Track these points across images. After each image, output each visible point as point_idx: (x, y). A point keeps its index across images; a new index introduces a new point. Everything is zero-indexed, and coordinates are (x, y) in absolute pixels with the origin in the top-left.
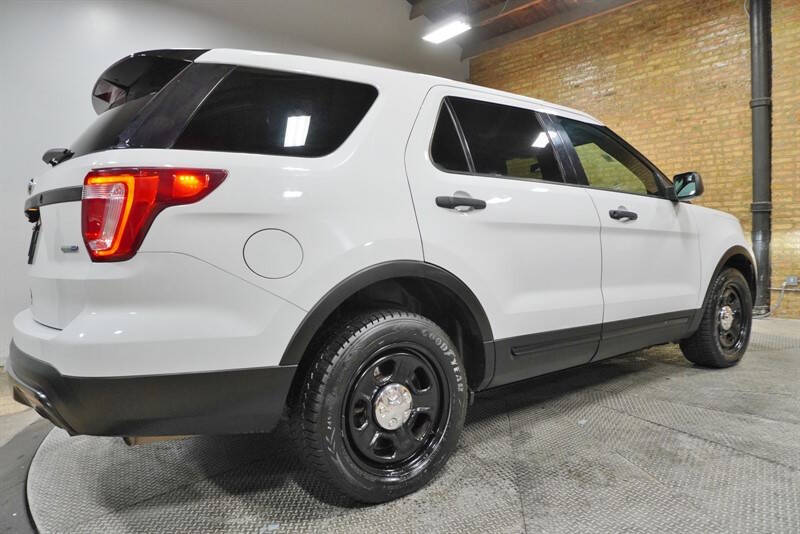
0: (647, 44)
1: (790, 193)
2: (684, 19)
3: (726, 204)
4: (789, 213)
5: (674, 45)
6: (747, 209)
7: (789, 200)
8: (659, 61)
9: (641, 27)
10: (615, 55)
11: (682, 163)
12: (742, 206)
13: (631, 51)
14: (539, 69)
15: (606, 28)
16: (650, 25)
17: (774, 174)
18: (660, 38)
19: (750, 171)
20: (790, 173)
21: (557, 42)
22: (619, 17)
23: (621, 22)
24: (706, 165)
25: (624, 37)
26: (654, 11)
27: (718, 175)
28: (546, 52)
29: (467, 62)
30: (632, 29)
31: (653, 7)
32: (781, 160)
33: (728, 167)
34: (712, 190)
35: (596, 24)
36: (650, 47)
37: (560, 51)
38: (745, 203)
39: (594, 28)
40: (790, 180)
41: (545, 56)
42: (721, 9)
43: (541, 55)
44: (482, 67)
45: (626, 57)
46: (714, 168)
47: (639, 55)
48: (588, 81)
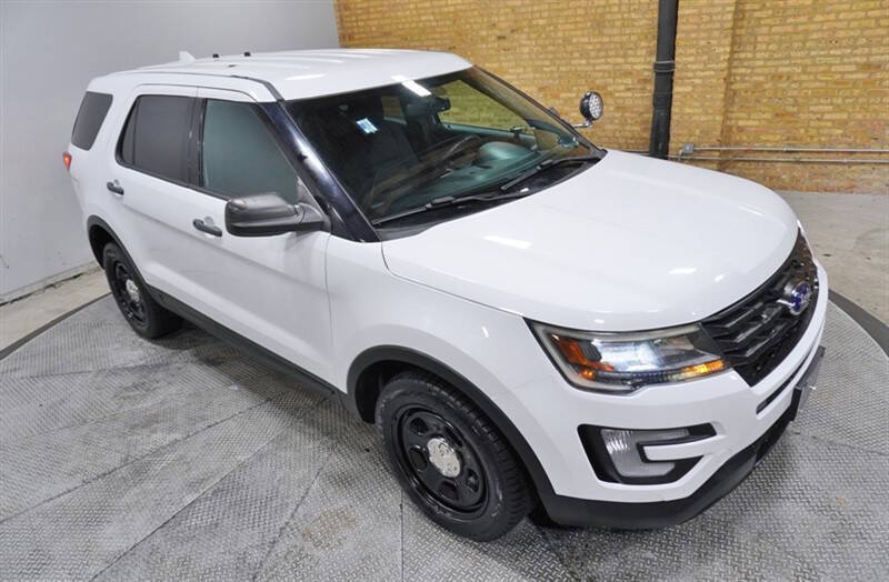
1: (693, 51)
3: (631, 59)
4: (690, 74)
6: (651, 67)
7: (691, 59)
11: (585, 8)
12: (644, 64)
17: (680, 27)
19: (656, 22)
20: (695, 27)
24: (610, 13)
27: (623, 26)
32: (687, 12)
33: (633, 15)
34: (617, 43)
38: (648, 59)
40: (693, 35)
46: (619, 16)
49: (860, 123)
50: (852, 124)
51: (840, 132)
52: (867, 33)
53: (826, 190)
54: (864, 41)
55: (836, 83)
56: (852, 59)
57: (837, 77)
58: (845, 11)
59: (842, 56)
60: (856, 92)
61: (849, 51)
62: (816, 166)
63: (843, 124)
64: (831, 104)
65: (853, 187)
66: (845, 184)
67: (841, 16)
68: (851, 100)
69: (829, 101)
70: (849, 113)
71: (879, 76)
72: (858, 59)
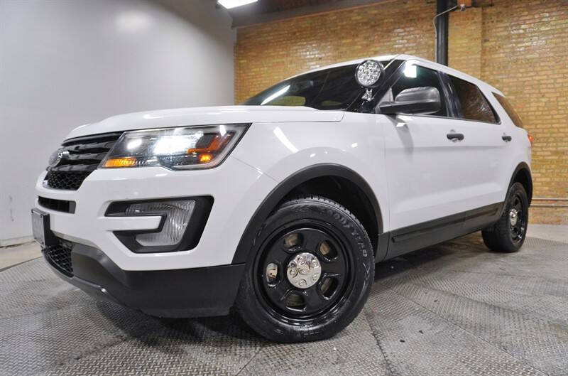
0: (370, 37)
2: (395, 23)
5: (389, 39)
8: (378, 49)
9: (366, 24)
10: (349, 41)
13: (359, 40)
14: (292, 43)
15: (342, 21)
16: (373, 23)
18: (379, 33)
21: (307, 25)
22: (352, 14)
23: (353, 18)
25: (355, 29)
26: (375, 15)
28: (298, 32)
29: (235, 30)
30: (360, 25)
31: (375, 12)
35: (334, 18)
36: (372, 39)
37: (308, 32)
39: (334, 20)
41: (298, 34)
42: (418, 20)
43: (294, 33)
44: (247, 36)
45: (356, 42)
47: (365, 42)
48: (328, 56)
49: (558, 183)
50: (553, 184)
51: (547, 188)
52: (554, 135)
53: (543, 223)
54: (553, 139)
55: (540, 161)
56: (548, 149)
57: (541, 158)
58: (540, 124)
59: (542, 147)
60: (553, 166)
61: (545, 144)
62: (535, 208)
63: (548, 184)
64: (540, 173)
65: (559, 221)
66: (556, 219)
67: (538, 126)
68: (550, 171)
69: (538, 171)
70: (551, 178)
71: (564, 158)
72: (551, 149)
